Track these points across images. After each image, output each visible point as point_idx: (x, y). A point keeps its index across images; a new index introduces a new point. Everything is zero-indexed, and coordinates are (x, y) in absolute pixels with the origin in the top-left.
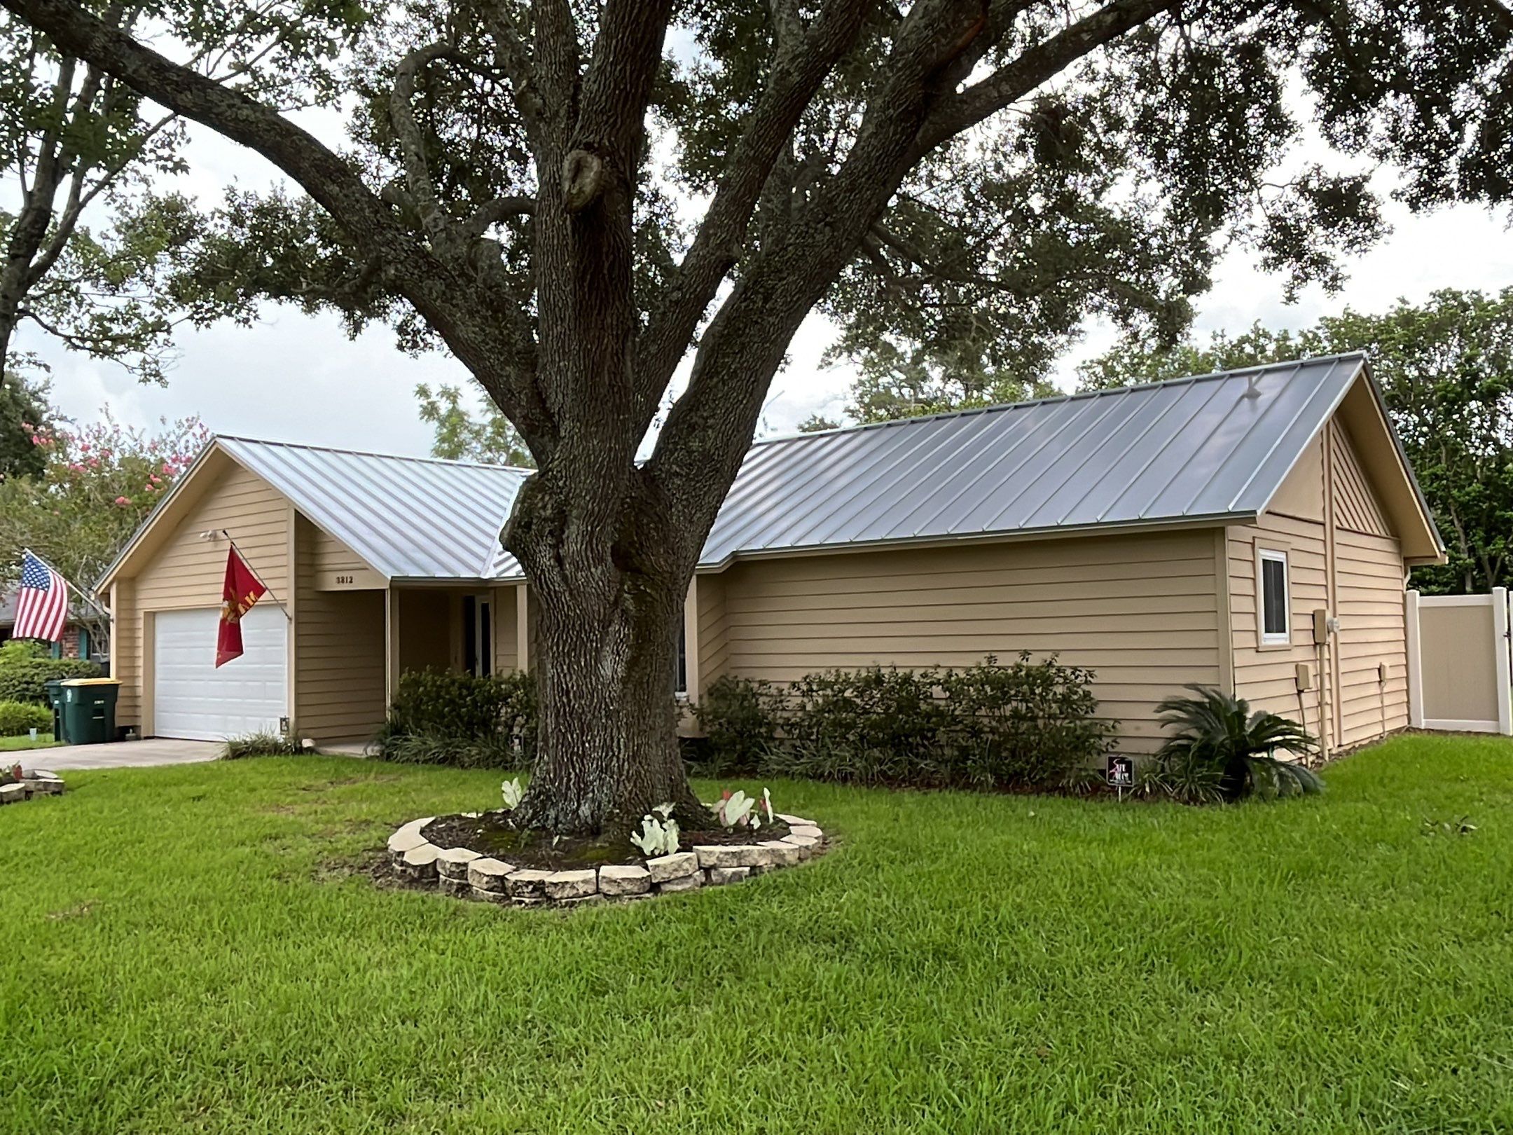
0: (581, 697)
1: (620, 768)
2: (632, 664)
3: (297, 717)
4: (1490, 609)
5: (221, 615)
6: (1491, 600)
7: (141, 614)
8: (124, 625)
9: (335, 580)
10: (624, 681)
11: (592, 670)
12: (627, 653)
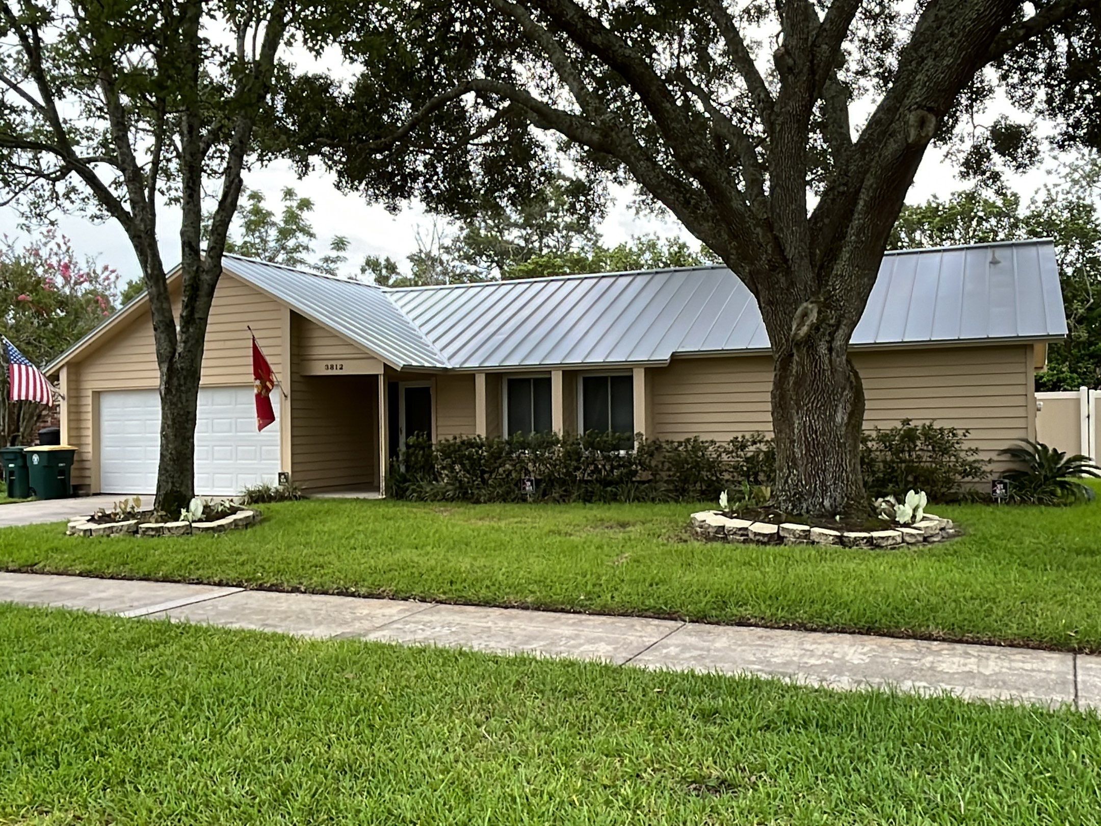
0: (824, 435)
1: (848, 478)
2: (851, 416)
3: (292, 472)
4: (1078, 401)
5: (256, 391)
6: (1079, 395)
7: (90, 393)
8: (73, 402)
9: (324, 367)
10: (847, 425)
11: (832, 418)
12: (849, 408)
